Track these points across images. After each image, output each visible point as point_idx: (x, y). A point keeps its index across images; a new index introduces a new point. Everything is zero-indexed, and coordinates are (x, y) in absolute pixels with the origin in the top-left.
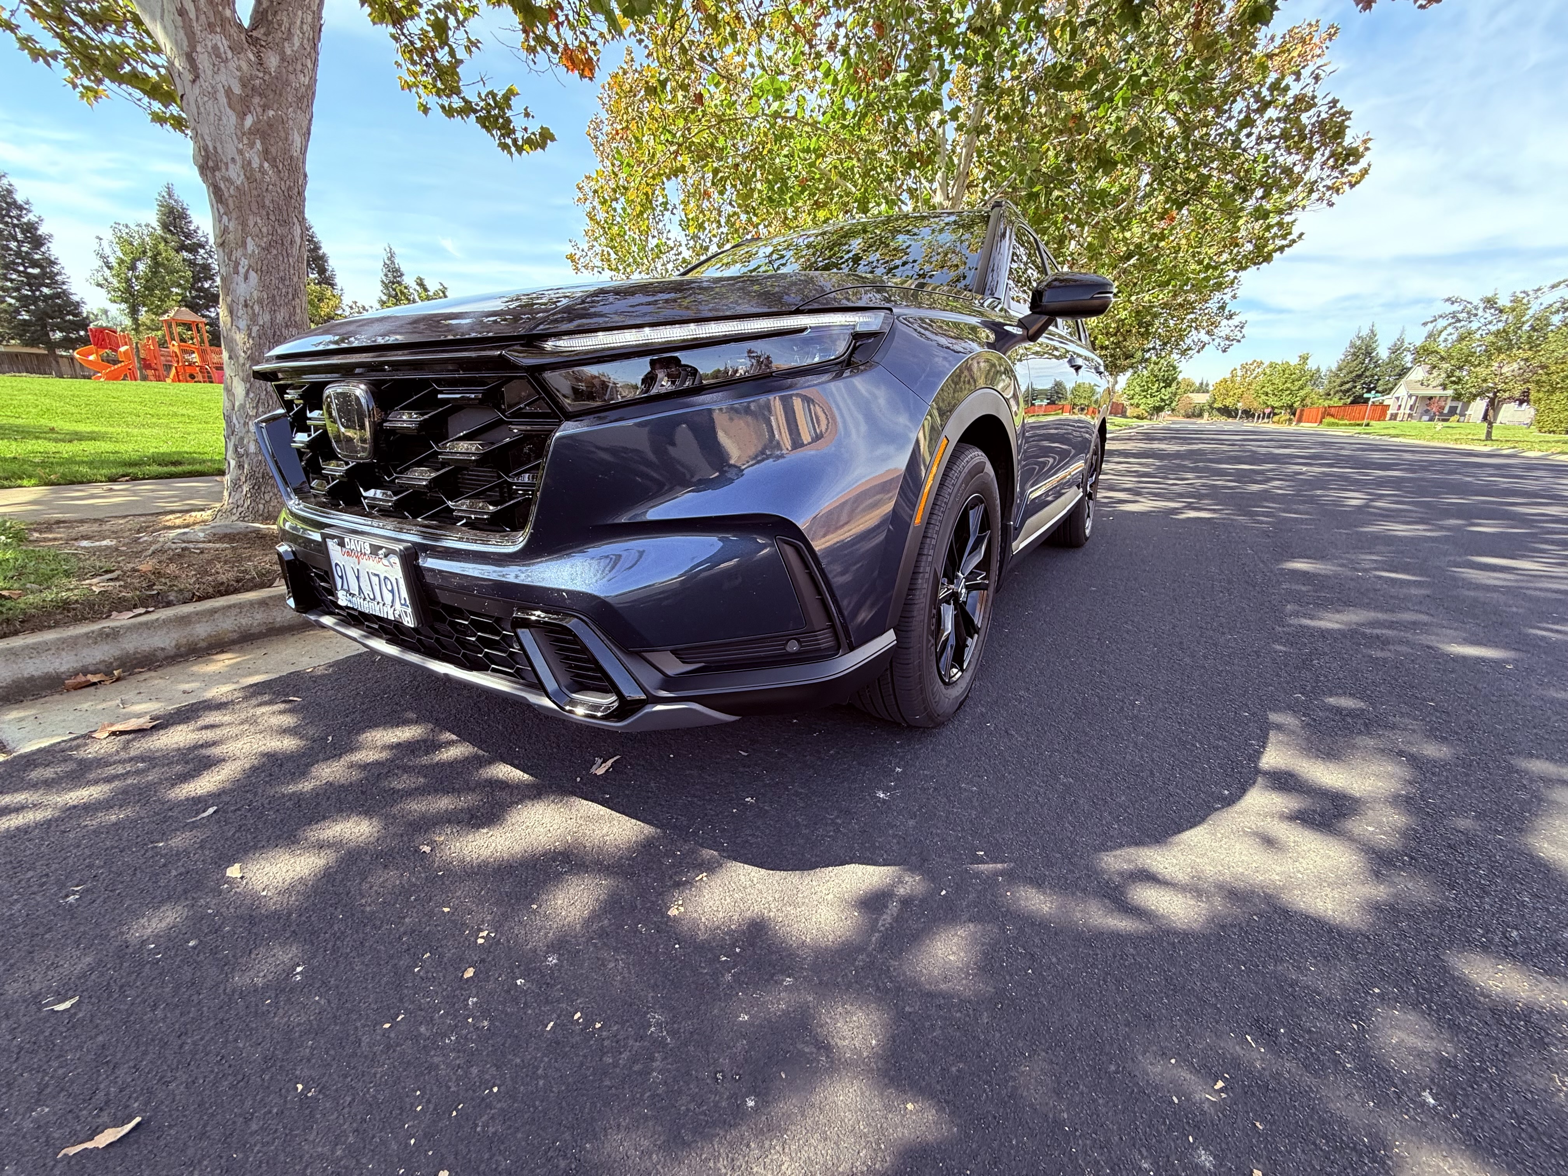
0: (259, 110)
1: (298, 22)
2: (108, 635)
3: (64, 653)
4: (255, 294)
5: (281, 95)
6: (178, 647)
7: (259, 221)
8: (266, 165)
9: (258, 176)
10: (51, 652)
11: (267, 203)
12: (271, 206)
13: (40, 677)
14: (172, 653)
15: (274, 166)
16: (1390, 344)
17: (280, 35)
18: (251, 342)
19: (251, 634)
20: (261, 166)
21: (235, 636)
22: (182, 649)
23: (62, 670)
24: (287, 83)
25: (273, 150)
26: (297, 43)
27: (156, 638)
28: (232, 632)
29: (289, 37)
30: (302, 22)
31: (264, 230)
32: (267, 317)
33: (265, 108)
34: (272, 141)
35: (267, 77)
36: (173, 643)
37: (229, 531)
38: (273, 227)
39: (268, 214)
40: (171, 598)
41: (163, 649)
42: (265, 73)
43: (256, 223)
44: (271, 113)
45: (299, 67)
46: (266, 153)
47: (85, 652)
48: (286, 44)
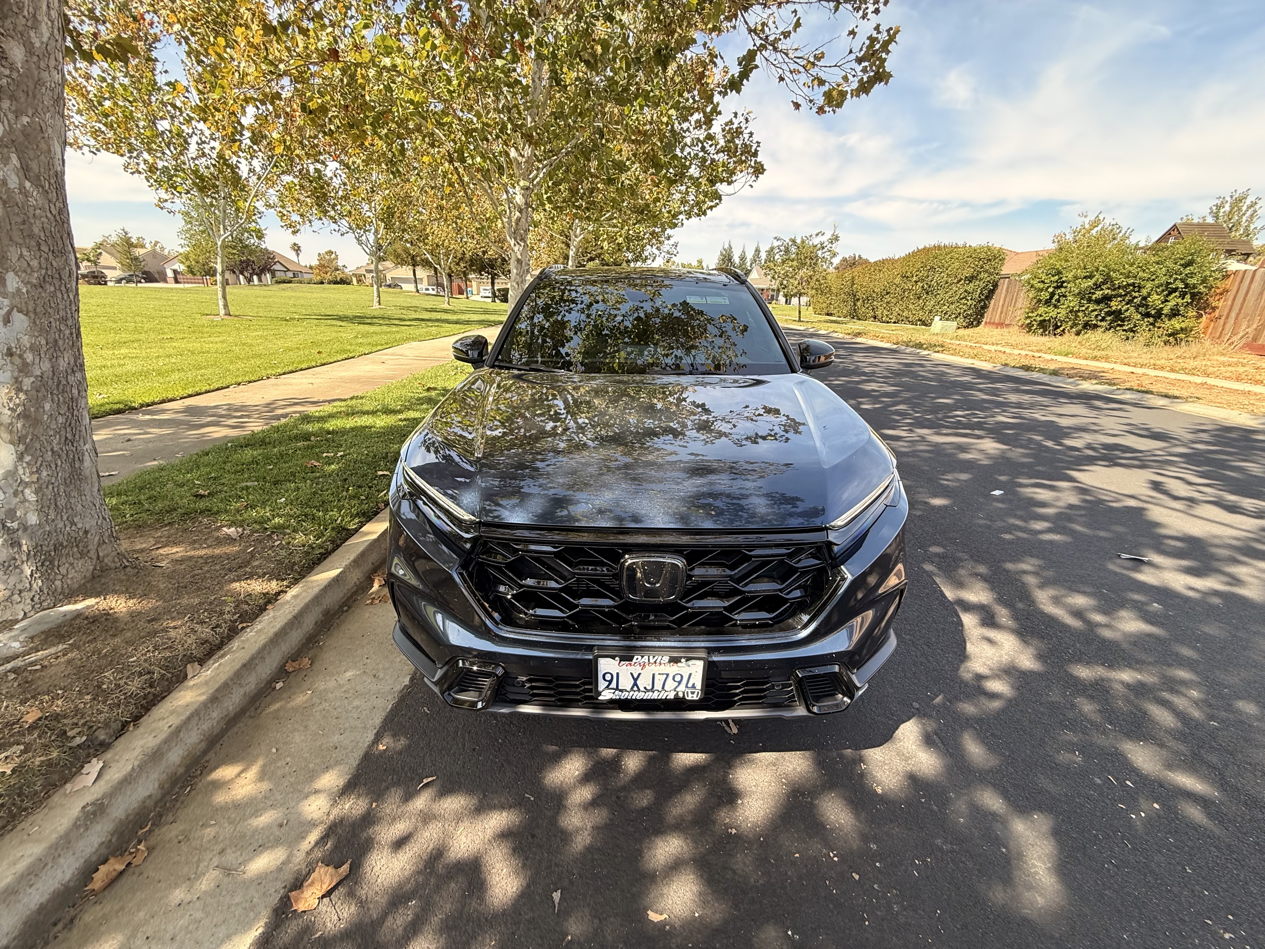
0: (11, 116)
1: (45, 8)
2: (94, 813)
3: (62, 860)
4: (26, 341)
5: (34, 97)
6: (161, 787)
7: (26, 253)
8: (28, 184)
9: (19, 198)
10: (50, 865)
11: (36, 230)
12: (42, 235)
13: (49, 901)
14: (159, 796)
15: (38, 185)
16: (739, 255)
17: (23, 21)
18: (22, 396)
19: (217, 735)
20: (22, 187)
21: (203, 745)
22: (166, 786)
23: (68, 877)
24: (39, 82)
25: (34, 165)
26: (46, 34)
27: (140, 789)
28: (199, 743)
29: (35, 25)
30: (48, 7)
31: (34, 263)
32: (46, 366)
33: (18, 114)
34: (31, 154)
35: (15, 75)
36: (156, 785)
37: (45, 627)
38: (47, 259)
39: (39, 245)
40: (102, 737)
41: (150, 796)
42: (12, 69)
43: (21, 255)
44: (25, 120)
45: (52, 63)
46: (25, 170)
47: (81, 844)
48: (32, 34)
